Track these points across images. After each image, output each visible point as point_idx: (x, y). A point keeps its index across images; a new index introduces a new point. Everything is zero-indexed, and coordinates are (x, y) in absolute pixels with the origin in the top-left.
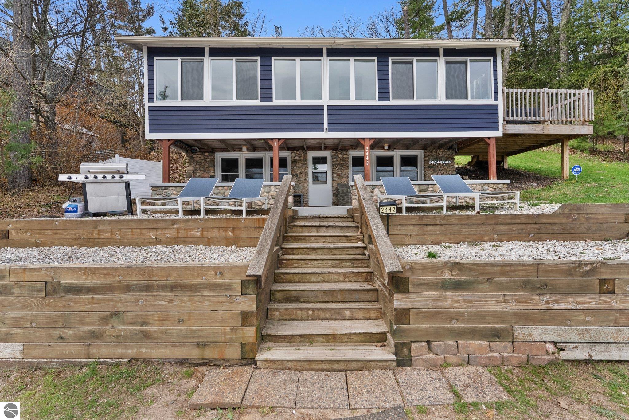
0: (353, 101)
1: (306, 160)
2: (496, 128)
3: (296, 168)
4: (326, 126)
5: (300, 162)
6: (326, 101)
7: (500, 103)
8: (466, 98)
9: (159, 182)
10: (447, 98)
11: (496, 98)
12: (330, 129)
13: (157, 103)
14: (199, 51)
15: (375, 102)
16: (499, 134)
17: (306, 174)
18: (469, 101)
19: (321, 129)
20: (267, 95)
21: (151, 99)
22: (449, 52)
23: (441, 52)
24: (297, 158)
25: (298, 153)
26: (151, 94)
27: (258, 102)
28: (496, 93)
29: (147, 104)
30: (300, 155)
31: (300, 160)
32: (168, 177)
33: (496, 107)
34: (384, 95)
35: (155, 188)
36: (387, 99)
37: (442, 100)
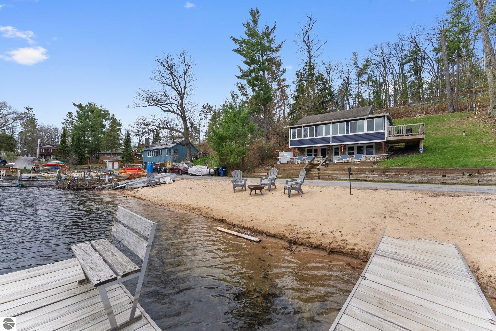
0: (338, 135)
1: (332, 149)
2: (384, 139)
3: (328, 152)
4: (331, 142)
6: (331, 135)
7: (386, 131)
8: (374, 130)
9: (292, 157)
10: (368, 131)
11: (384, 130)
12: (332, 143)
13: (292, 139)
14: (301, 127)
15: (345, 134)
16: (385, 140)
17: (332, 153)
18: (375, 131)
19: (330, 143)
20: (316, 136)
21: (291, 139)
22: (367, 118)
23: (366, 119)
24: (329, 149)
25: (329, 147)
26: (291, 137)
27: (314, 137)
28: (384, 128)
29: (290, 140)
32: (294, 156)
33: (384, 133)
34: (347, 132)
35: (291, 159)
36: (348, 133)
37: (366, 132)
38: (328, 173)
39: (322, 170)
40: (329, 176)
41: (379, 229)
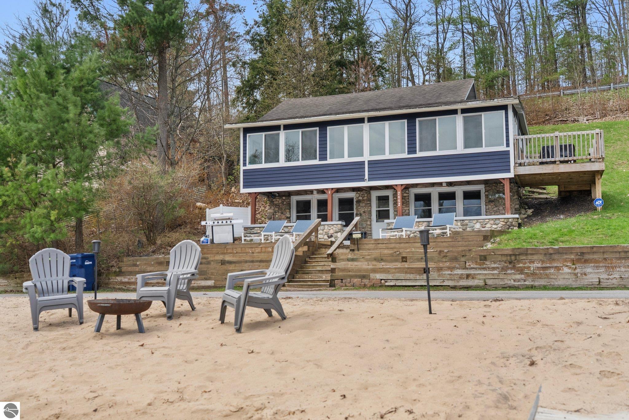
0: (387, 156)
1: (369, 200)
2: (508, 171)
3: (359, 207)
4: (367, 177)
5: (363, 202)
6: (366, 157)
7: (511, 149)
8: (481, 146)
9: (249, 224)
10: (466, 147)
11: (508, 145)
12: (370, 179)
13: (249, 167)
14: (277, 128)
15: (405, 155)
16: (511, 175)
17: (370, 213)
18: (484, 149)
19: (363, 180)
20: (323, 157)
21: (245, 165)
22: (464, 111)
23: (459, 111)
24: (360, 198)
25: (362, 193)
26: (245, 160)
27: (316, 162)
28: (508, 140)
29: (242, 168)
30: (363, 196)
31: (364, 200)
32: (254, 220)
33: (507, 153)
34: (412, 149)
35: (246, 229)
36: (415, 152)
37: (460, 150)
38: (359, 270)
39: (343, 260)
40: (364, 277)
41: (521, 396)
